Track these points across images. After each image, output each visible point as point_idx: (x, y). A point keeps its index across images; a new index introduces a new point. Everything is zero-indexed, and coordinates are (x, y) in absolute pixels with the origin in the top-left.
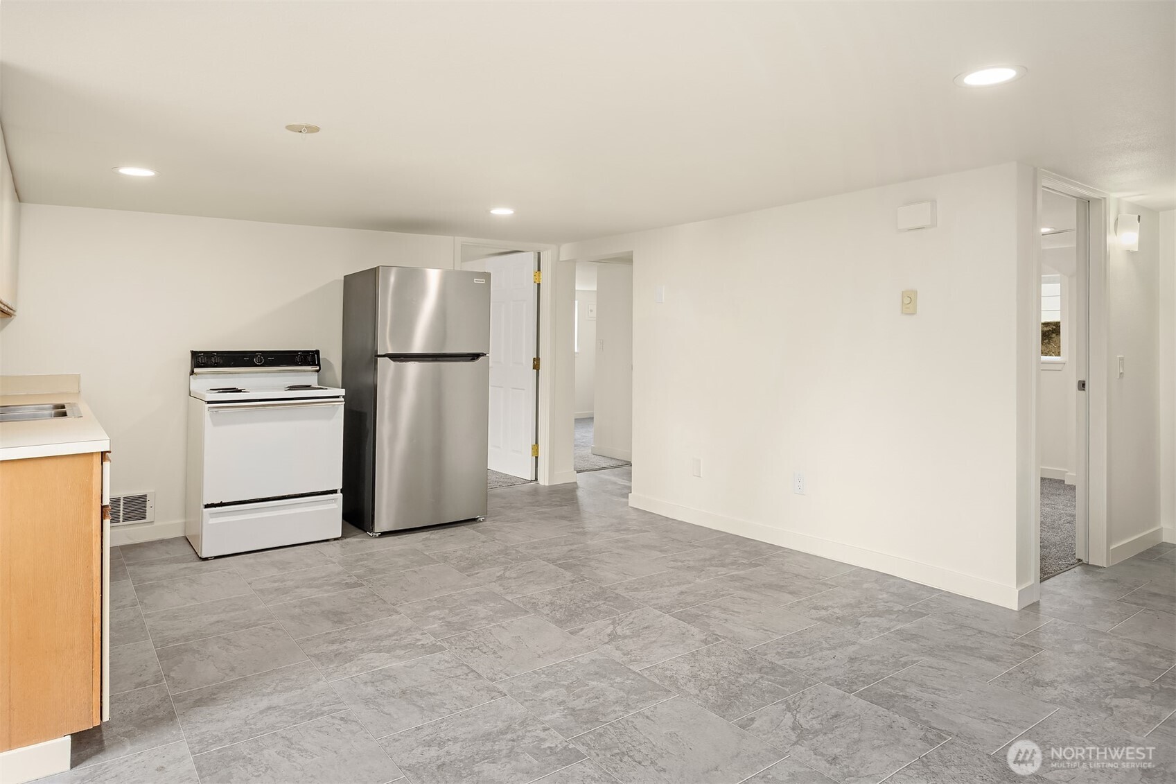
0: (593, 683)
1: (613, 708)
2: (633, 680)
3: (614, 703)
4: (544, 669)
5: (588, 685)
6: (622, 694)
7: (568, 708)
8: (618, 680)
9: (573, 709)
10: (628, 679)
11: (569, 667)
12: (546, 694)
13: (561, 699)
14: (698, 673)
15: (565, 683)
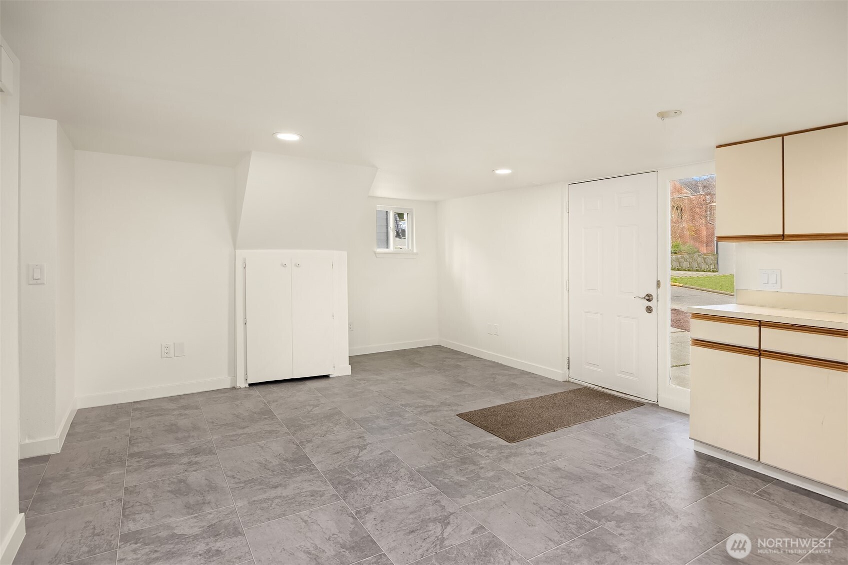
0: (463, 479)
1: (453, 464)
2: (437, 480)
3: (451, 466)
4: (497, 491)
5: (467, 478)
6: (446, 472)
7: (477, 465)
8: (447, 481)
9: (474, 465)
10: (440, 481)
11: (480, 492)
12: (491, 474)
13: (482, 470)
14: (392, 482)
15: (482, 480)
